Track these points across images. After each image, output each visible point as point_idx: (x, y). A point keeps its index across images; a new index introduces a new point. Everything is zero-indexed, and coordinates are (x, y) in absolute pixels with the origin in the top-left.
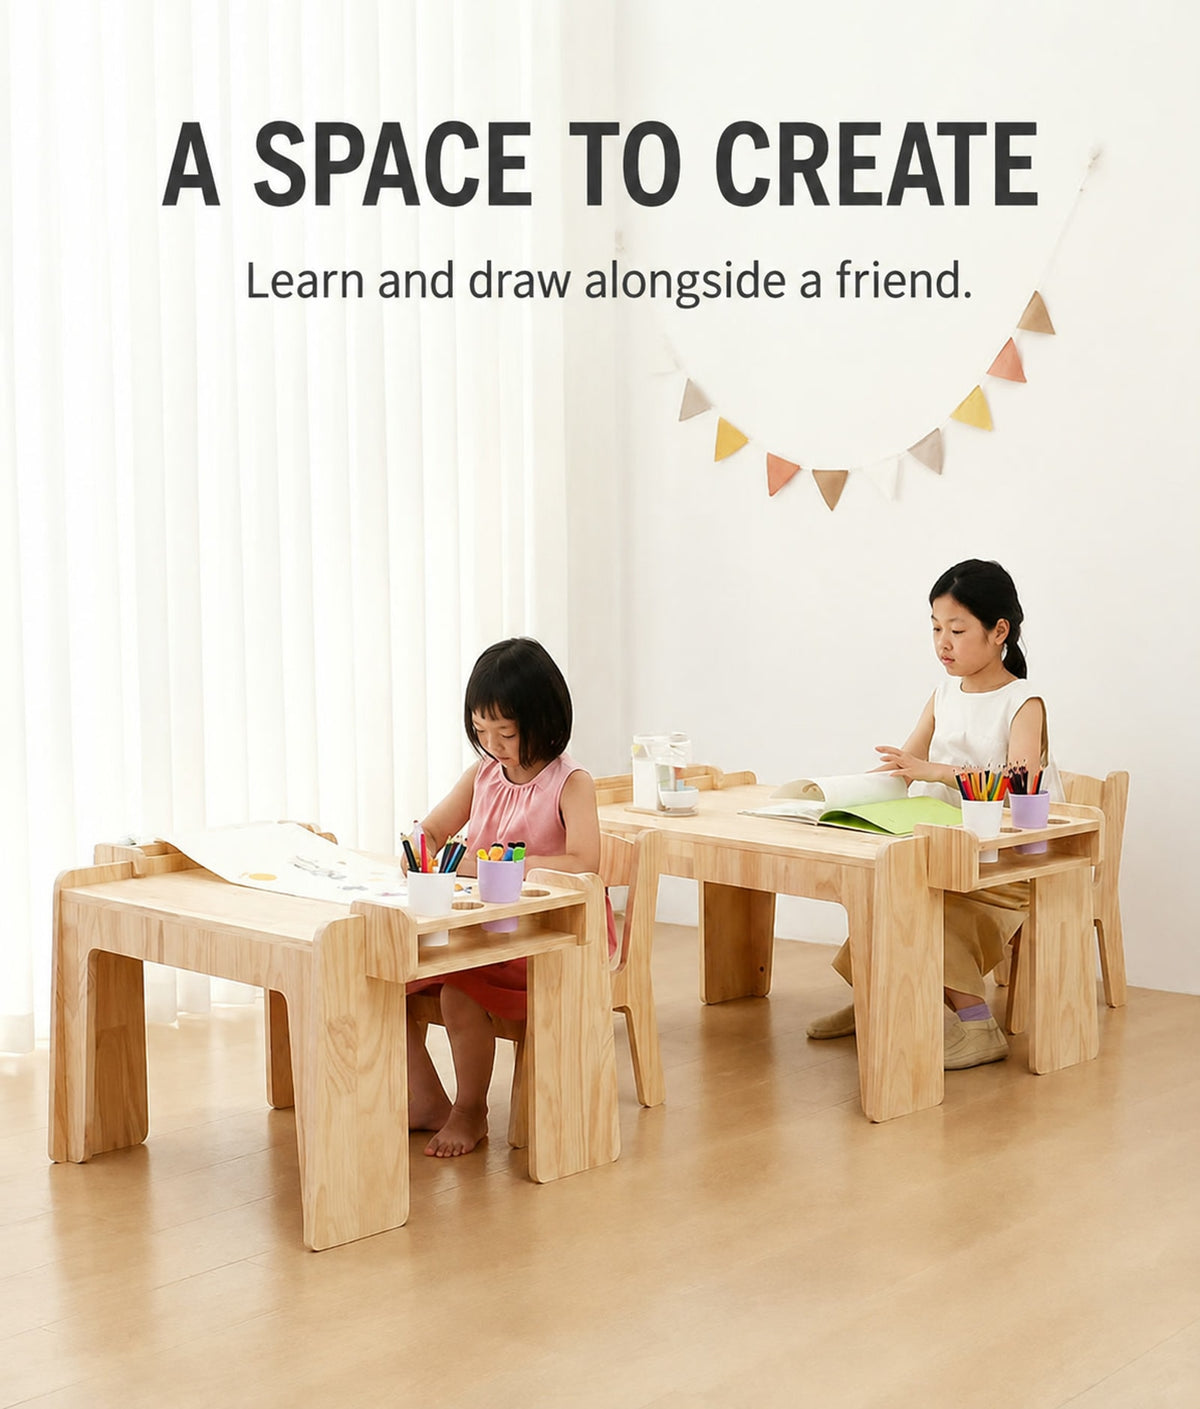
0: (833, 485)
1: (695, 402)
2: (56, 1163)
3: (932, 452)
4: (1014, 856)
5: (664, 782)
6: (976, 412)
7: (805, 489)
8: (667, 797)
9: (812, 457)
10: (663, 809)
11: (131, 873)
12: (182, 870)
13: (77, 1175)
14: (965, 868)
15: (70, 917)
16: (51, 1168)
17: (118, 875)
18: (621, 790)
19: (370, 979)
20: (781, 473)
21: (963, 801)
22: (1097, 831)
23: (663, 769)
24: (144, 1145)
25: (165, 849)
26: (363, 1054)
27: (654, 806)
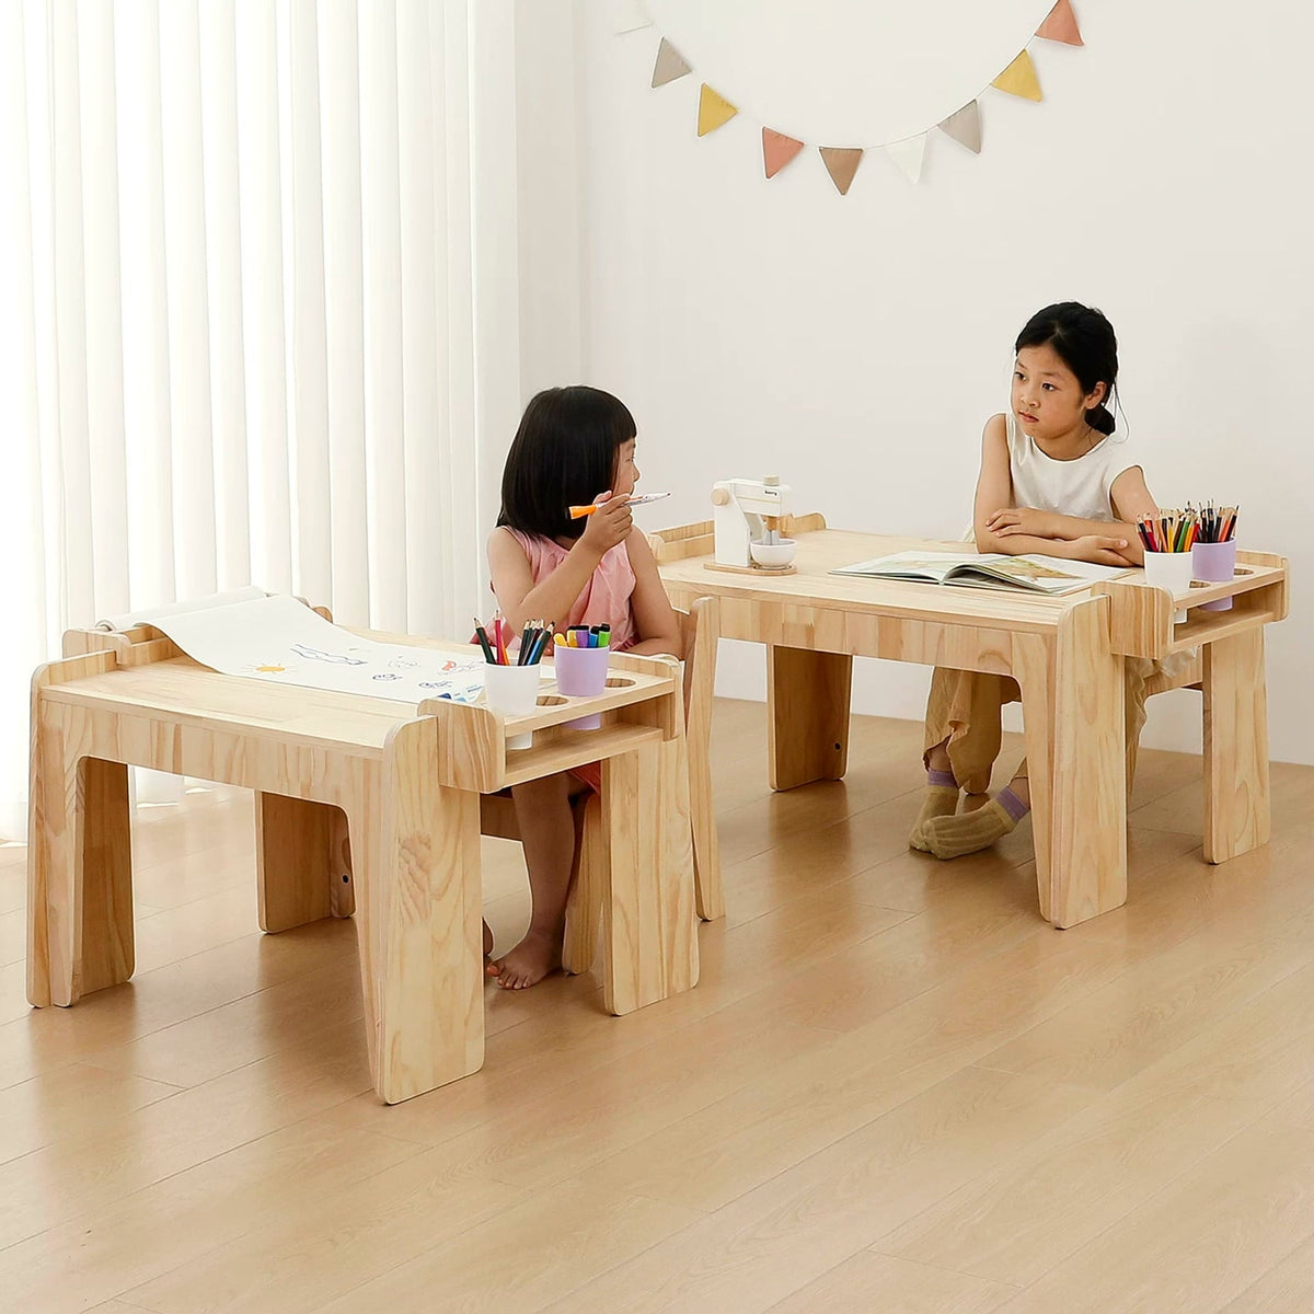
0: (844, 166)
1: (670, 65)
2: (36, 1007)
3: (967, 128)
4: (1200, 617)
5: (754, 534)
6: (1022, 80)
7: (809, 170)
8: (762, 553)
9: (819, 131)
10: (755, 565)
11: (115, 664)
12: (166, 659)
13: (66, 1023)
14: (1158, 632)
15: (54, 721)
16: (31, 1014)
17: (102, 666)
18: (694, 541)
19: (444, 790)
20: (779, 151)
21: (1145, 552)
22: (1282, 581)
23: (751, 517)
24: (129, 983)
25: (149, 633)
26: (438, 875)
27: (745, 563)
